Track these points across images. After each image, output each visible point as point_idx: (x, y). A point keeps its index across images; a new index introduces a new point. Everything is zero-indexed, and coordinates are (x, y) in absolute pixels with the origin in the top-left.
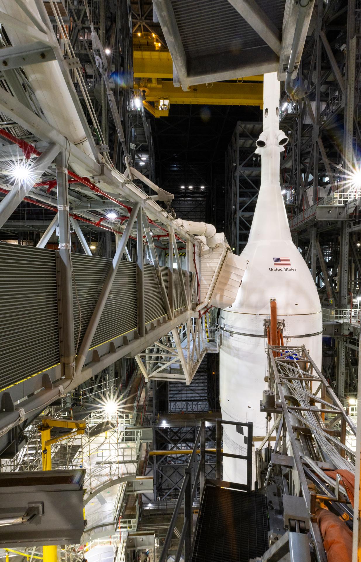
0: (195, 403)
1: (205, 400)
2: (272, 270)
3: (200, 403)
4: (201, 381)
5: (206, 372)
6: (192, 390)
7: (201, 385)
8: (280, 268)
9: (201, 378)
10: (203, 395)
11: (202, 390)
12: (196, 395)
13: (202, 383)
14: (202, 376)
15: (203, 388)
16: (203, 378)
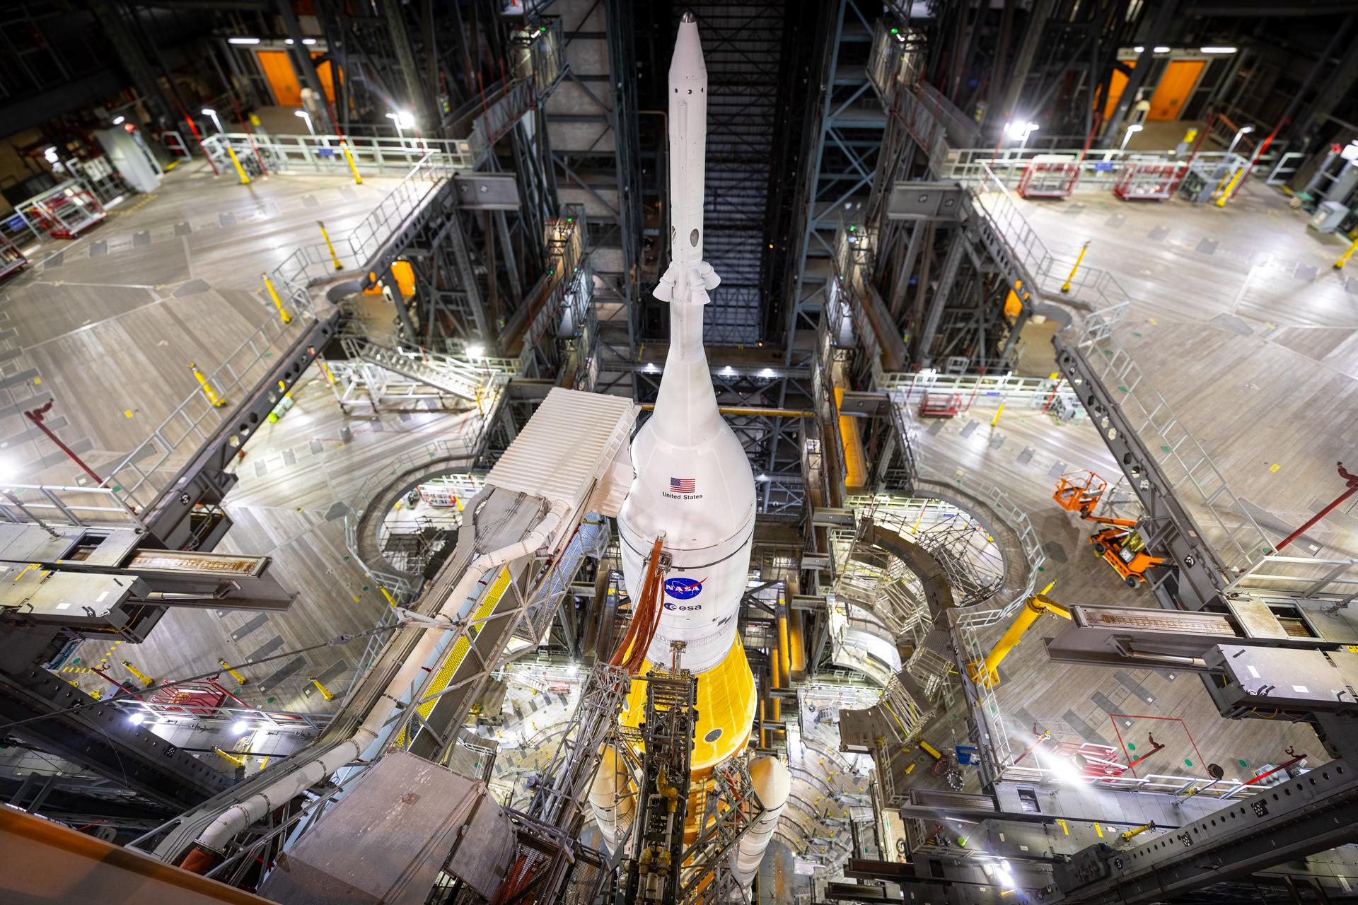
0: (733, 290)
1: (754, 286)
2: (666, 495)
3: (744, 291)
4: (749, 248)
5: (760, 229)
6: (728, 265)
7: (748, 255)
8: (677, 494)
9: (750, 241)
10: (750, 276)
11: (750, 266)
12: (736, 276)
13: (751, 252)
14: (752, 237)
15: (752, 262)
16: (754, 241)
